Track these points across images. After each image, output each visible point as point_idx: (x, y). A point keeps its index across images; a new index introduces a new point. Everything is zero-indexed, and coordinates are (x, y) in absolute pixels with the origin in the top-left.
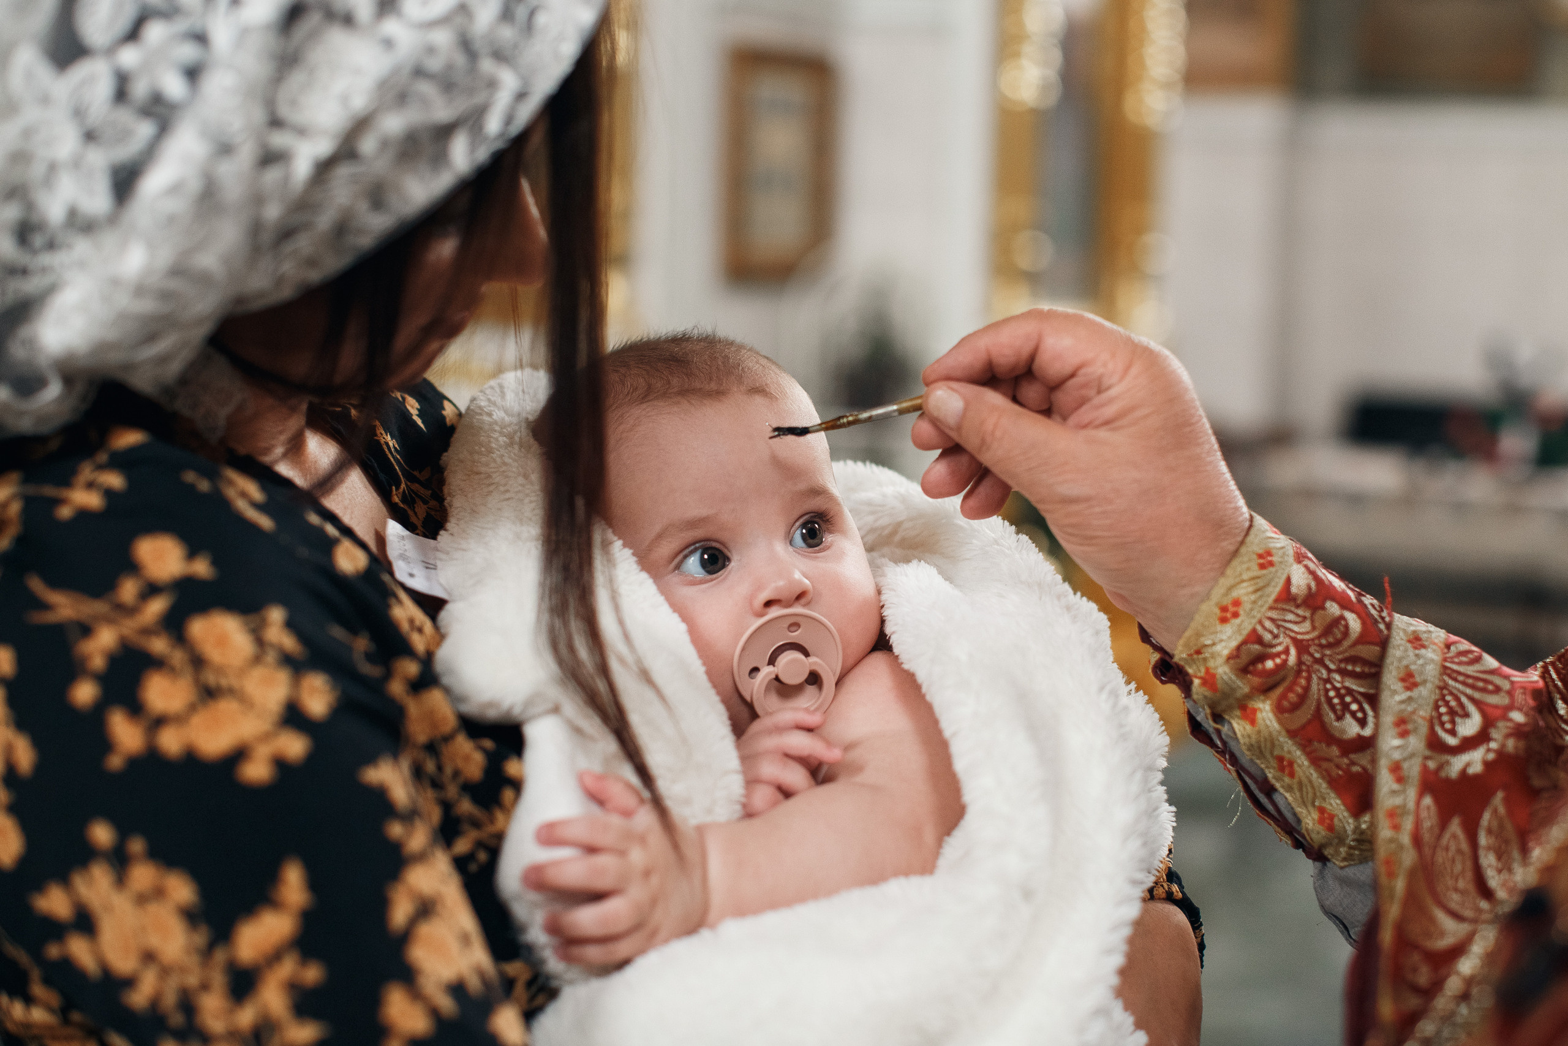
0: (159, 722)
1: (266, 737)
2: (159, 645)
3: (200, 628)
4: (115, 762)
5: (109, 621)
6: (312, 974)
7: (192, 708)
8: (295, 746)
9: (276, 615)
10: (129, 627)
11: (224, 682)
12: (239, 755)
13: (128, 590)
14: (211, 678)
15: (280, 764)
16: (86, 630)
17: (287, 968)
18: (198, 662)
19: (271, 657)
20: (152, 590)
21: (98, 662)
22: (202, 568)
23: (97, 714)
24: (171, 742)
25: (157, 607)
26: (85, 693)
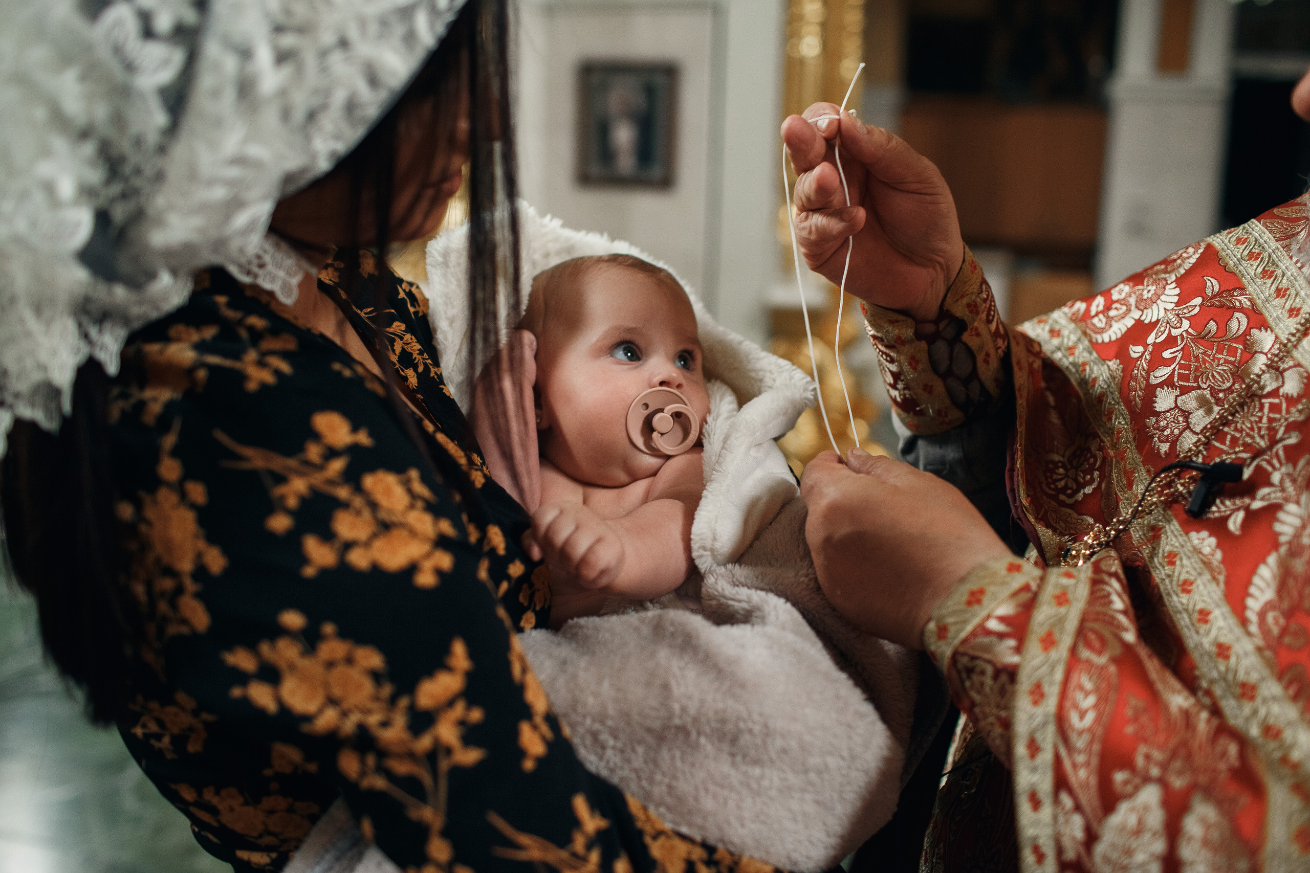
0: (349, 546)
1: (428, 555)
2: (343, 493)
3: (369, 481)
4: (309, 572)
5: (301, 474)
6: (476, 715)
7: (374, 536)
8: (445, 561)
9: (414, 474)
10: (317, 479)
11: (394, 519)
12: (412, 569)
13: (314, 452)
14: (382, 515)
15: (439, 572)
16: (281, 479)
17: (459, 710)
18: (374, 506)
19: (420, 504)
20: (331, 453)
21: (292, 502)
22: (363, 438)
23: (293, 539)
24: (359, 559)
25: (337, 466)
26: (280, 523)
